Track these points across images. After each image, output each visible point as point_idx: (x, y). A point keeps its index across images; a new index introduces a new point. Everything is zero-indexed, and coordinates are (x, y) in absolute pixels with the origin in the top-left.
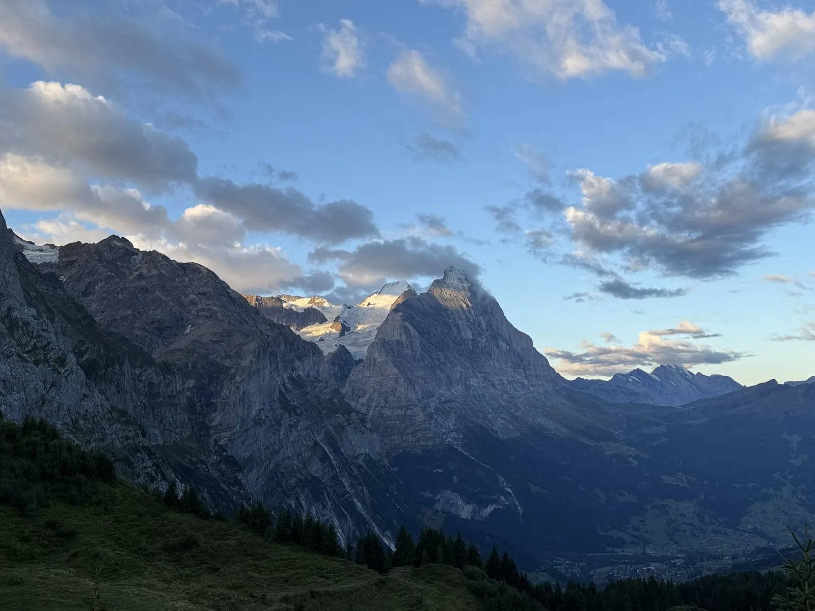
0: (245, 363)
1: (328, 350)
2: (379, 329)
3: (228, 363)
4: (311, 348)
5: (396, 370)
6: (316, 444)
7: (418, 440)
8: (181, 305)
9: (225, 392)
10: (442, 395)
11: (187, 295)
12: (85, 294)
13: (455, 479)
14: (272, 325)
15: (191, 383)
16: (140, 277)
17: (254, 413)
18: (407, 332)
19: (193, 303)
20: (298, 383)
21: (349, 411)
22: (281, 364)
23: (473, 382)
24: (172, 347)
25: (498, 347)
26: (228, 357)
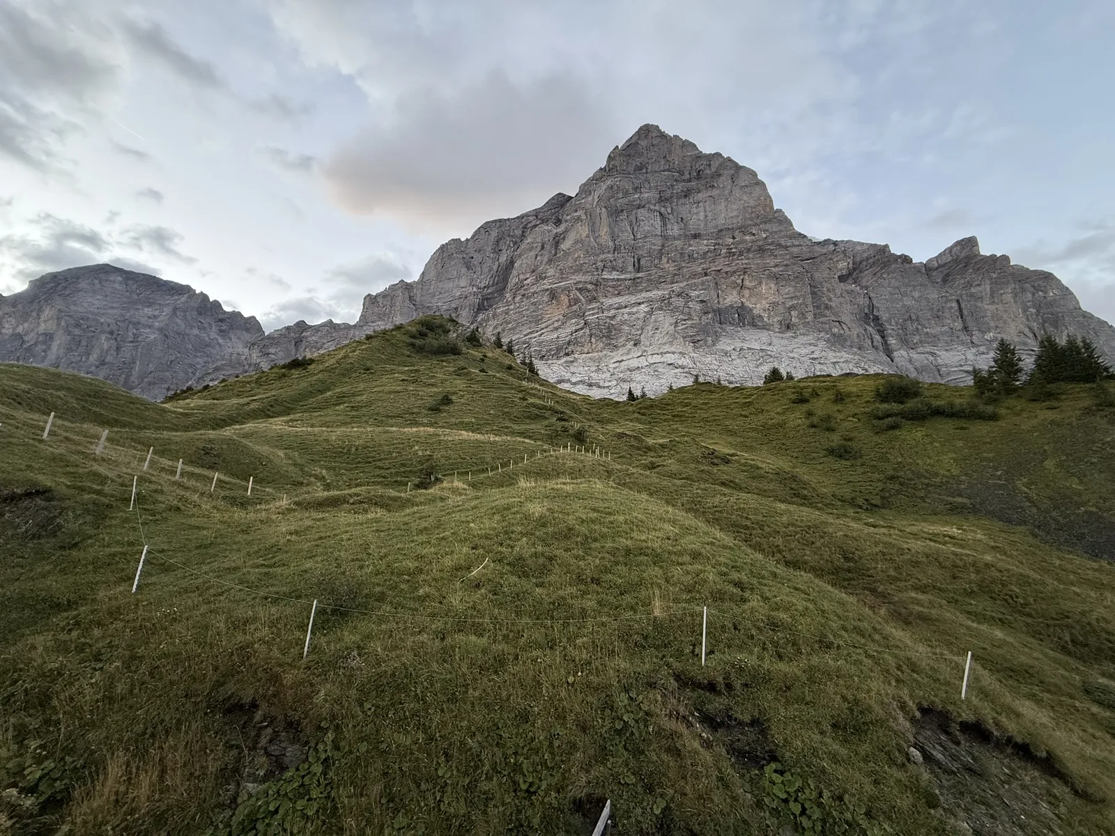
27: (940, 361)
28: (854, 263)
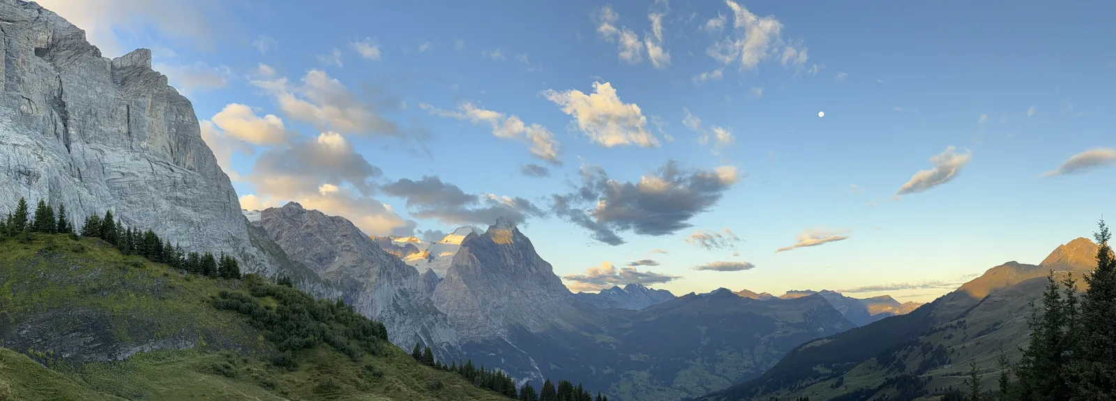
0: (372, 280)
1: (422, 271)
2: (454, 258)
3: (361, 280)
4: (410, 271)
5: (465, 285)
6: (416, 335)
7: (479, 333)
8: (332, 243)
9: (360, 300)
10: (494, 303)
11: (335, 236)
12: (277, 239)
13: (503, 361)
14: (388, 255)
15: (340, 293)
16: (308, 226)
17: (378, 313)
18: (472, 259)
19: (339, 242)
20: (404, 293)
21: (436, 313)
22: (393, 281)
23: (514, 294)
24: (328, 270)
25: (530, 270)
26: (361, 276)
27: (105, 160)
28: (53, 39)
